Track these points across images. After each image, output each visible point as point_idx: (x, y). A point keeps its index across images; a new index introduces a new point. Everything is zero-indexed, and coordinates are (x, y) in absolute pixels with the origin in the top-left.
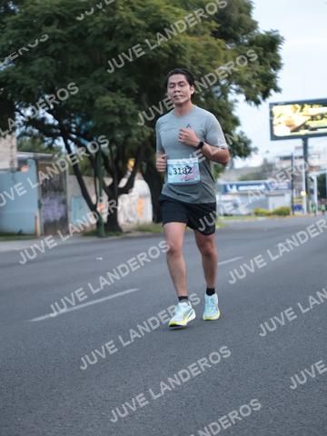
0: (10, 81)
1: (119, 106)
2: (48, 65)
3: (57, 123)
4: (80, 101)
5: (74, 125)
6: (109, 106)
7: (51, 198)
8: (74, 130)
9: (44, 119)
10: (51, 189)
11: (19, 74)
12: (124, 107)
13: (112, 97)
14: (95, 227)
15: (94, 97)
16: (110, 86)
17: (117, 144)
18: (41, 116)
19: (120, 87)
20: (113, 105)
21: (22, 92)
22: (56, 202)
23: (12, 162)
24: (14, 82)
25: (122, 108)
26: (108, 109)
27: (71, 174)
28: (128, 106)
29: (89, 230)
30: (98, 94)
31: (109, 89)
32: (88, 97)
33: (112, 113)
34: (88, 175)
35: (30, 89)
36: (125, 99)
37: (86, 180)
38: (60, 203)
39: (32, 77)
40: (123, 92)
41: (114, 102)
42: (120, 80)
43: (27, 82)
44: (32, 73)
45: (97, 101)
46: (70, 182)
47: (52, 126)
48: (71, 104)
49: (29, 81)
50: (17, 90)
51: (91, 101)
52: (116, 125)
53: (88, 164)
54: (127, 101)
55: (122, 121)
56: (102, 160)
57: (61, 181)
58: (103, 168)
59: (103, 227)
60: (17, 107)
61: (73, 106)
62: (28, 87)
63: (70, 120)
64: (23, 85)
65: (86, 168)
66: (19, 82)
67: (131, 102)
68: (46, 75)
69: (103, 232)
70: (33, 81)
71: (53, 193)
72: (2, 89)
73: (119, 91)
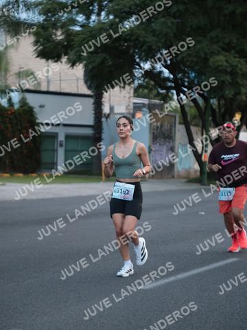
0: (133, 38)
1: (232, 66)
2: (170, 24)
3: (172, 76)
4: (195, 60)
5: (186, 80)
6: (222, 66)
7: (160, 145)
8: (186, 84)
9: (161, 72)
10: (161, 135)
11: (143, 32)
12: (237, 66)
13: (226, 56)
14: (198, 173)
15: (208, 57)
16: (225, 47)
18: (159, 70)
19: (234, 48)
20: (225, 63)
21: (144, 48)
22: (164, 149)
24: (137, 39)
25: (234, 67)
26: (221, 68)
27: (180, 123)
28: (239, 66)
29: (193, 175)
30: (213, 53)
31: (223, 49)
32: (203, 56)
33: (225, 72)
34: (195, 125)
35: (151, 46)
36: (238, 59)
37: (193, 129)
38: (168, 150)
39: (154, 36)
40: (236, 52)
41: (227, 61)
42: (235, 41)
43: (148, 40)
44: (154, 31)
45: (211, 60)
46: (179, 130)
47: (168, 79)
48: (188, 61)
49: (151, 39)
50: (139, 46)
51: (206, 60)
52: (227, 83)
53: (197, 114)
54: (239, 61)
55: (232, 80)
56: (210, 113)
57: (171, 129)
58: (211, 118)
59: (206, 176)
60: (138, 60)
61: (188, 64)
62: (149, 44)
63: (184, 75)
64: (145, 42)
65: (194, 117)
66: (141, 39)
67: (244, 63)
68: (167, 34)
69: (206, 181)
70: (154, 38)
71: (162, 140)
72: (126, 44)
73: (233, 51)
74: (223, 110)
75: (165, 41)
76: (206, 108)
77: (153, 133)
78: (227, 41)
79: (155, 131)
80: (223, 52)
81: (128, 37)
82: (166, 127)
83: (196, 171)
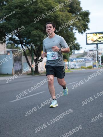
0: (4, 26)
1: (39, 34)
2: (16, 21)
3: (19, 39)
4: (26, 33)
6: (35, 34)
7: (17, 63)
8: (24, 42)
9: (15, 38)
10: (17, 60)
11: (7, 24)
12: (40, 34)
13: (36, 31)
14: (31, 72)
15: (31, 31)
16: (36, 28)
17: (38, 46)
18: (14, 37)
19: (39, 28)
20: (36, 34)
21: (8, 30)
22: (19, 64)
23: (5, 52)
24: (6, 27)
25: (39, 35)
26: (35, 35)
27: (23, 55)
28: (41, 34)
29: (29, 73)
30: (32, 30)
31: (35, 29)
32: (29, 31)
33: (37, 36)
34: (29, 56)
35: (10, 29)
36: (40, 32)
37: (28, 57)
38: (20, 65)
39: (11, 25)
40: (40, 30)
41: (37, 33)
42: (39, 26)
43: (9, 27)
44: (11, 24)
45: (32, 32)
46: (23, 58)
47: (17, 40)
48: (24, 33)
49: (10, 26)
50: (6, 29)
51: (30, 33)
52: (37, 40)
53: (29, 52)
54: (41, 33)
55: (39, 39)
56: (33, 51)
57: (20, 58)
58: (33, 53)
59: (33, 72)
60: (6, 34)
61: (24, 34)
62: (10, 28)
63: (23, 39)
64: (8, 28)
65: (28, 54)
66: (7, 27)
67: (42, 33)
68: (16, 24)
69: (33, 74)
70: (12, 26)
71: (18, 61)
72: (2, 29)
73: (39, 29)
74: (37, 50)
75: (15, 27)
76: (31, 49)
77: (14, 59)
78: (36, 26)
79: (15, 59)
80: (35, 30)
81: (2, 26)
82: (19, 57)
83: (30, 72)
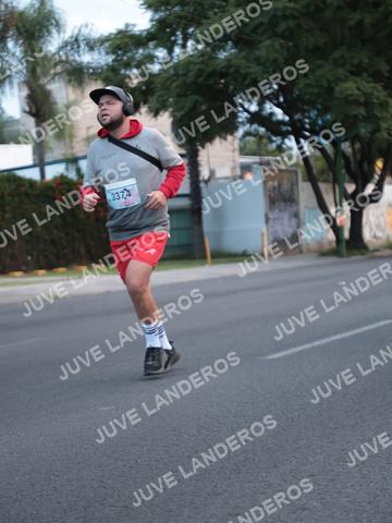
0: (232, 70)
1: (365, 94)
2: (278, 47)
3: (287, 118)
4: (316, 91)
5: (307, 121)
6: (352, 95)
7: (280, 211)
8: (307, 126)
9: (272, 114)
10: (280, 197)
11: (244, 61)
12: (372, 94)
13: (356, 82)
14: (334, 245)
15: (333, 84)
16: (354, 68)
17: (360, 140)
18: (269, 111)
19: (365, 70)
20: (356, 92)
21: (247, 82)
22: (286, 216)
23: (233, 169)
24: (237, 71)
25: (368, 96)
26: (351, 98)
27: (304, 180)
28: (375, 93)
29: (326, 247)
30: (338, 80)
31: (352, 73)
32: (325, 84)
33: (357, 103)
34: (325, 181)
35: (256, 78)
36: (372, 84)
37: (322, 186)
38: (290, 217)
39: (259, 64)
40: (369, 76)
41: (359, 89)
42: (367, 61)
43: (252, 70)
44: (258, 61)
45: (337, 89)
47: (282, 123)
48: (306, 94)
49: (255, 69)
50: (240, 80)
51: (330, 90)
52: (360, 117)
53: (326, 166)
54: (374, 87)
55: (368, 112)
56: (343, 161)
57: (292, 189)
58: (343, 171)
59: (344, 245)
61: (306, 97)
62: (254, 76)
63: (303, 114)
64: (247, 74)
65: (322, 172)
66: (242, 71)
67: (380, 88)
68: (275, 61)
69: (344, 251)
70: (260, 68)
71: (283, 204)
72: (222, 81)
73: (365, 75)
74: (359, 156)
76: (336, 155)
77: (270, 196)
78: (355, 61)
79: (272, 195)
80: (352, 77)
81: (224, 70)
82: (286, 186)
83: (330, 242)
